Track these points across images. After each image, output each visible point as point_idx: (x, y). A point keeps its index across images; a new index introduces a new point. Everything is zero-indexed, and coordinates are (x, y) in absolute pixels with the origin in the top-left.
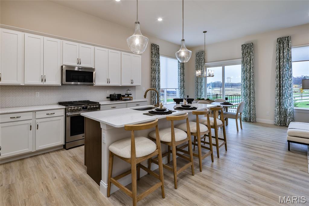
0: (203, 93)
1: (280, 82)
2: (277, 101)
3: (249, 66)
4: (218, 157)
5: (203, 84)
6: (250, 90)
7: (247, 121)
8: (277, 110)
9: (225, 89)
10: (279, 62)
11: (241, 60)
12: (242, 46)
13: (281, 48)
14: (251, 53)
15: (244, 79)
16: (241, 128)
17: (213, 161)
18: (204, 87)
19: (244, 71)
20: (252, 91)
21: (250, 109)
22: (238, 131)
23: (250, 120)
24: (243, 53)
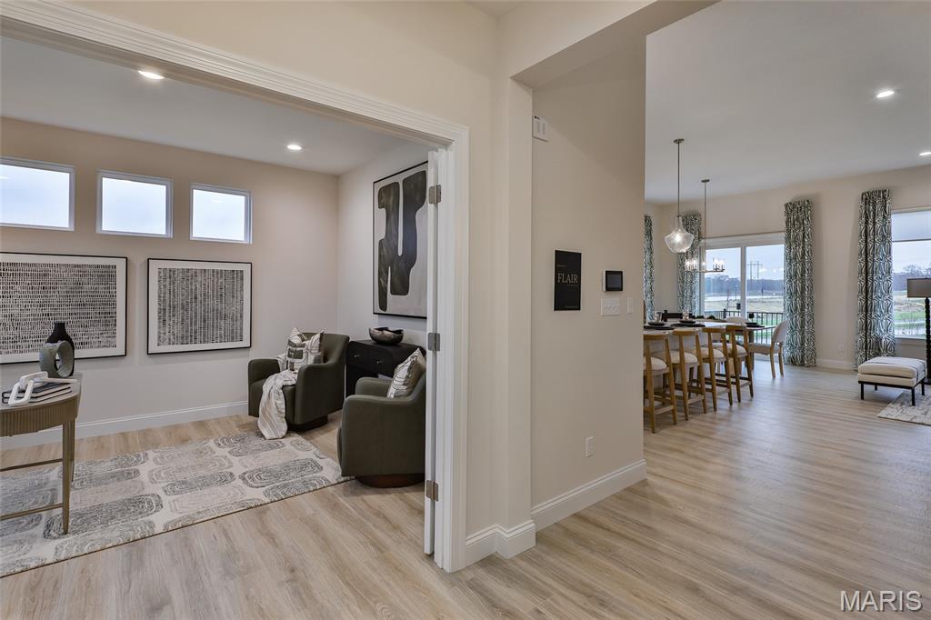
0: (697, 305)
1: (867, 283)
2: (860, 321)
3: (801, 250)
4: (739, 401)
5: (697, 285)
6: (803, 298)
7: (795, 364)
8: (861, 340)
9: (747, 297)
10: (866, 241)
11: (783, 235)
12: (786, 205)
13: (870, 212)
14: (805, 222)
15: (791, 276)
16: (782, 373)
17: (731, 404)
18: (697, 294)
19: (790, 259)
20: (807, 301)
21: (803, 338)
22: (774, 377)
23: (802, 361)
24: (787, 222)
